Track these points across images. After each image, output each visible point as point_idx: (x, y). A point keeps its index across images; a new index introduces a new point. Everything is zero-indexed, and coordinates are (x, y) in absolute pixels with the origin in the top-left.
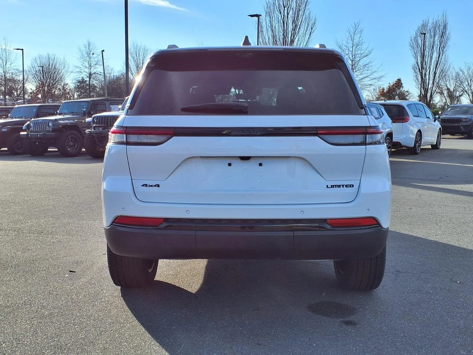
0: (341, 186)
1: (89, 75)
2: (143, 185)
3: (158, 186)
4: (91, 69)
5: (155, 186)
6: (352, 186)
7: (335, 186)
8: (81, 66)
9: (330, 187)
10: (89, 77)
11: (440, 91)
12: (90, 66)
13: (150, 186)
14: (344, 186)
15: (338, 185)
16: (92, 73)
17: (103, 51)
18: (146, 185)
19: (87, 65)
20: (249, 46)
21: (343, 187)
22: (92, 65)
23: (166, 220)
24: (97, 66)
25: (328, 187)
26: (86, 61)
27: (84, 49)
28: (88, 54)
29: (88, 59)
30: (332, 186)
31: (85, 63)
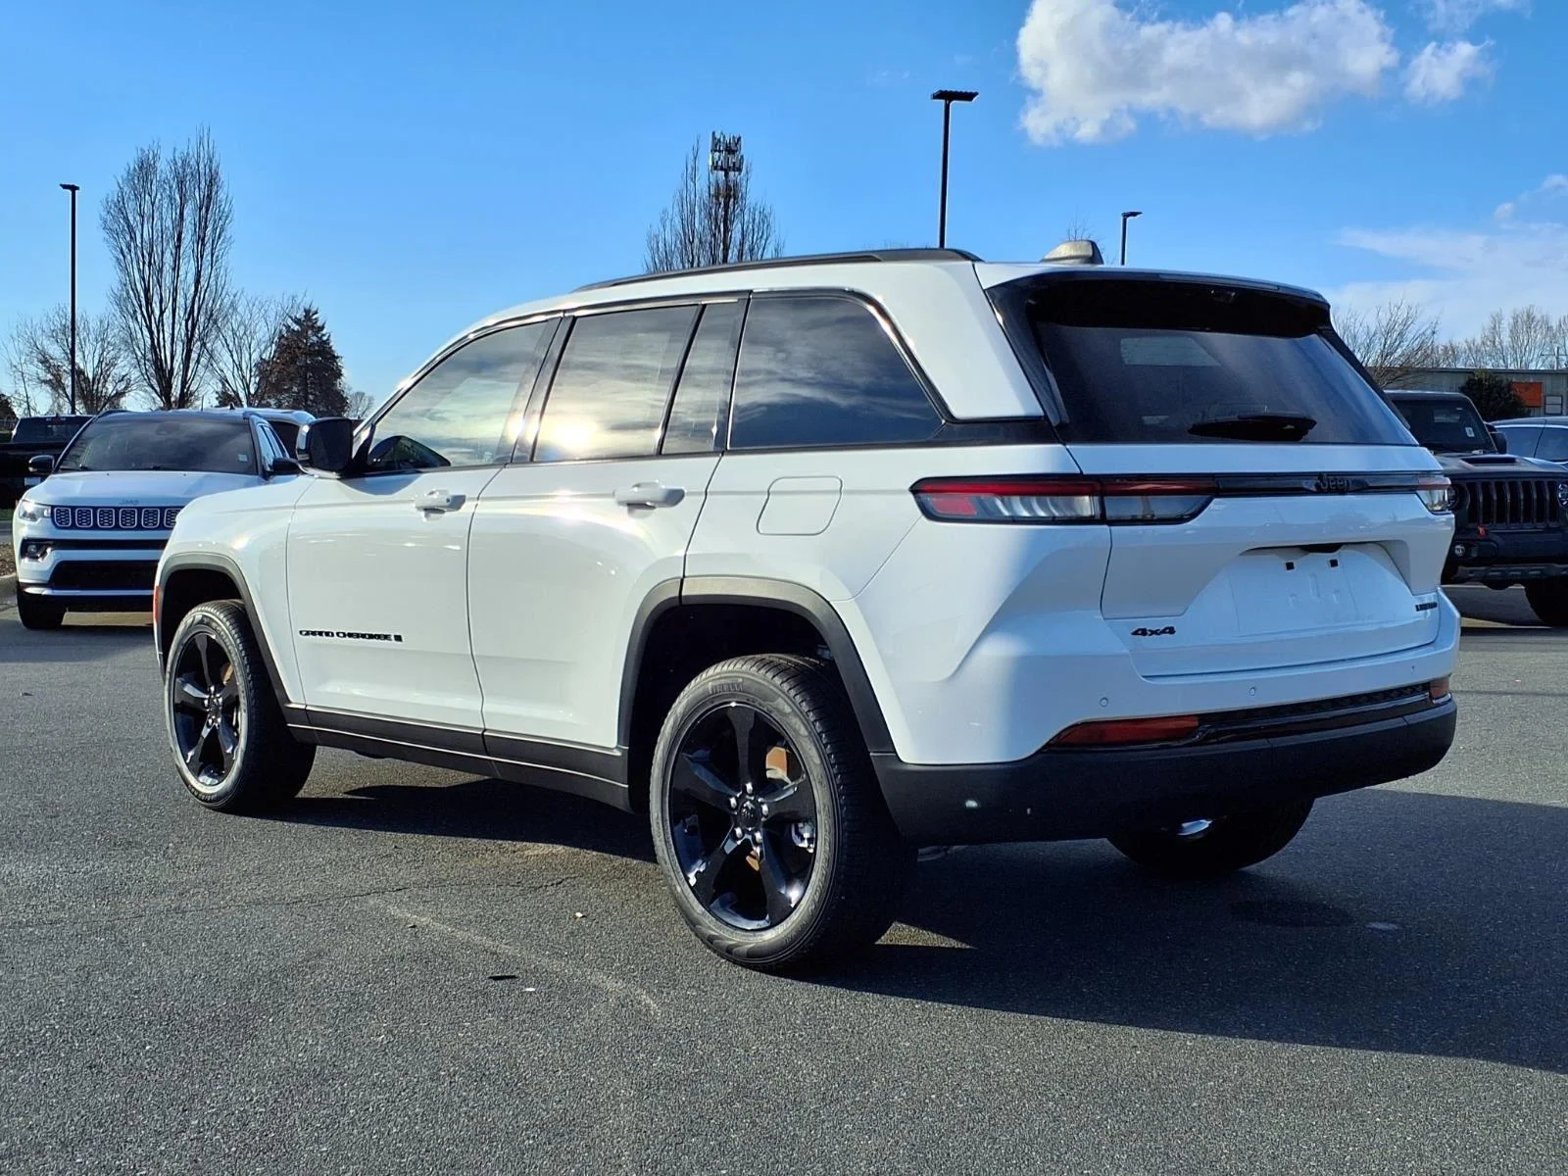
2: (1135, 633)
3: (1171, 630)
5: (1164, 632)
6: (1435, 605)
11: (49, 377)
13: (1153, 632)
14: (1430, 606)
18: (1144, 632)
20: (1099, 267)
23: (1204, 718)
25: (1419, 609)
30: (1421, 607)
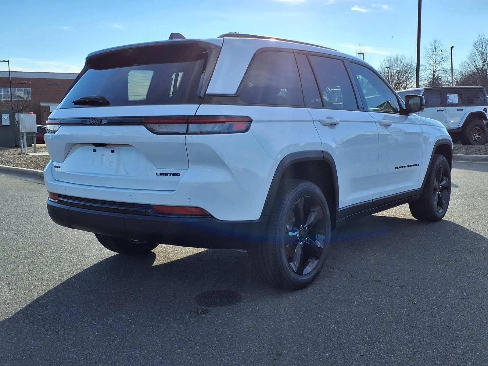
0: (169, 174)
1: (433, 72)
4: (435, 66)
5: (59, 167)
6: (178, 175)
7: (163, 174)
8: (426, 64)
9: (159, 174)
10: (433, 74)
12: (435, 63)
14: (172, 174)
15: (166, 174)
16: (436, 70)
17: (453, 47)
18: (56, 167)
19: (432, 63)
21: (170, 175)
22: (436, 63)
24: (441, 63)
25: (158, 174)
26: (431, 59)
27: (430, 47)
28: (434, 52)
29: (433, 56)
30: (161, 174)
31: (431, 61)
